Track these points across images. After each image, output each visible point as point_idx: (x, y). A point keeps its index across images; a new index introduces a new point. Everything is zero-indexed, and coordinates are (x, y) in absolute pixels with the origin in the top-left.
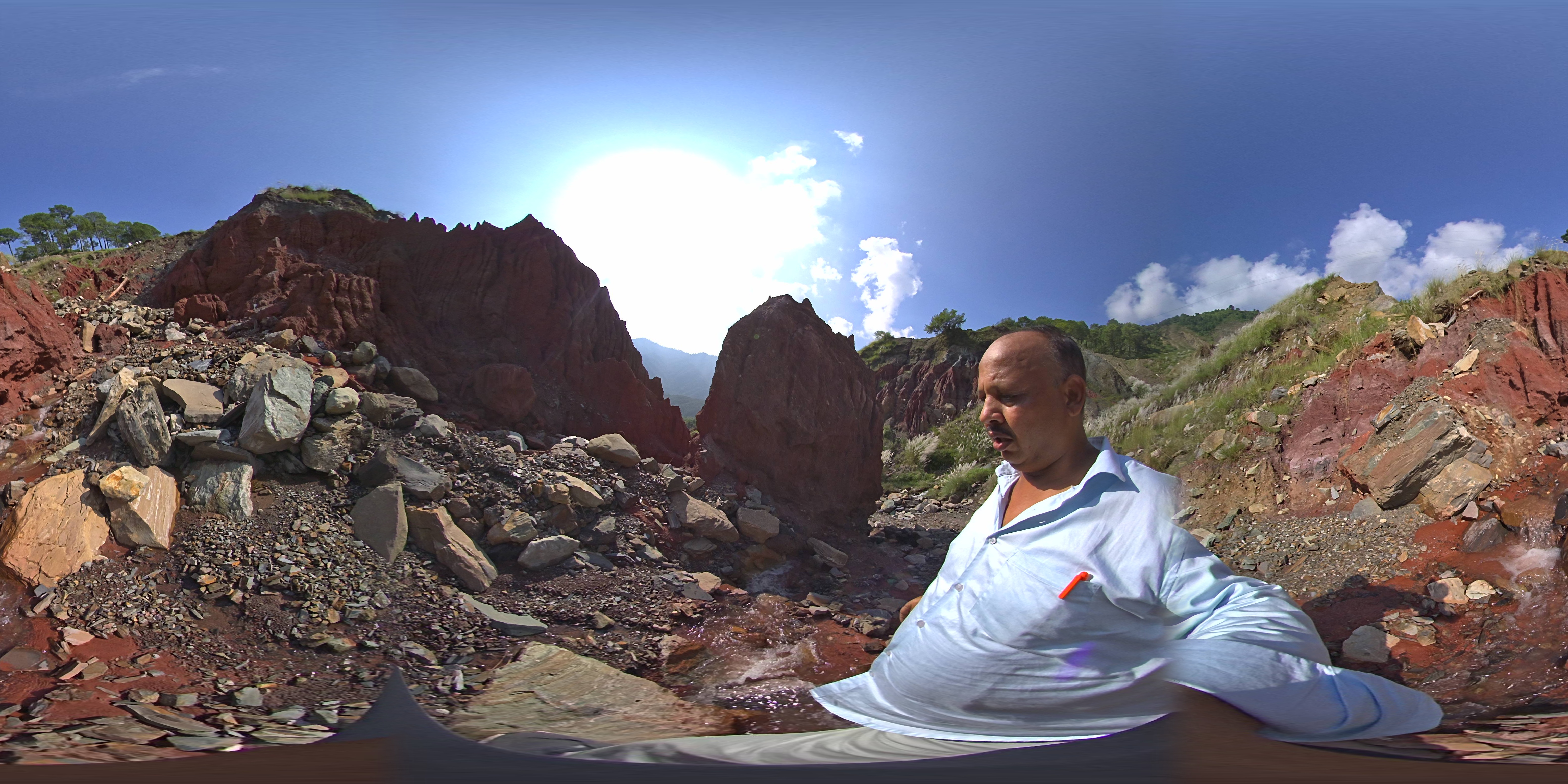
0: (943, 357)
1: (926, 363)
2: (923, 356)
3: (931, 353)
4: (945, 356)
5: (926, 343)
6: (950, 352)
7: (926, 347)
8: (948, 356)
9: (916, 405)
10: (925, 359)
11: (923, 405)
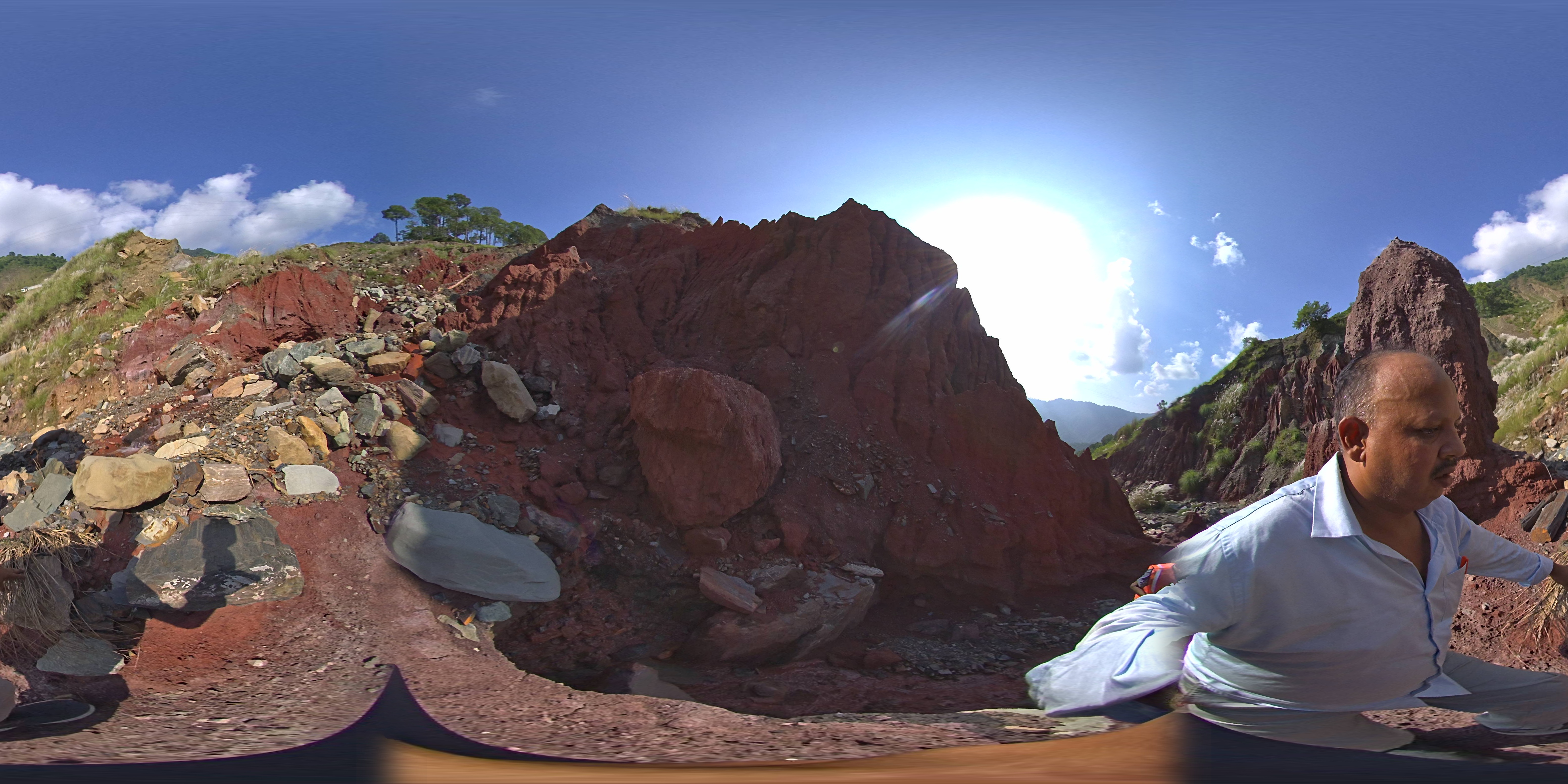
0: (1319, 349)
1: (1304, 359)
2: (1298, 352)
3: (1306, 349)
4: (1321, 348)
5: (1296, 340)
6: (1324, 343)
7: (1299, 343)
8: (1324, 347)
9: (1313, 400)
10: (1302, 355)
11: (1319, 400)
